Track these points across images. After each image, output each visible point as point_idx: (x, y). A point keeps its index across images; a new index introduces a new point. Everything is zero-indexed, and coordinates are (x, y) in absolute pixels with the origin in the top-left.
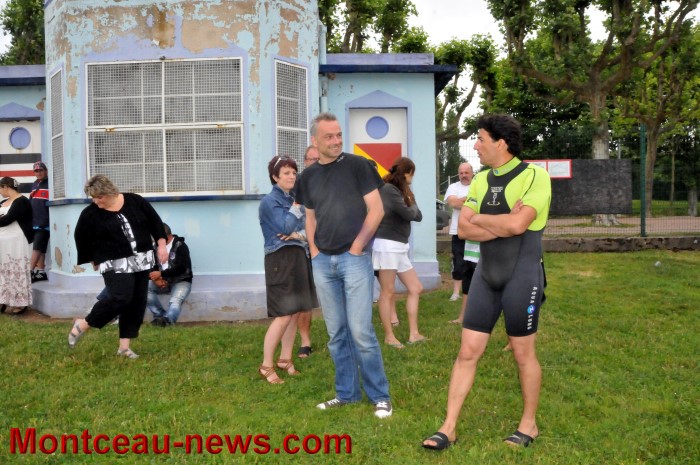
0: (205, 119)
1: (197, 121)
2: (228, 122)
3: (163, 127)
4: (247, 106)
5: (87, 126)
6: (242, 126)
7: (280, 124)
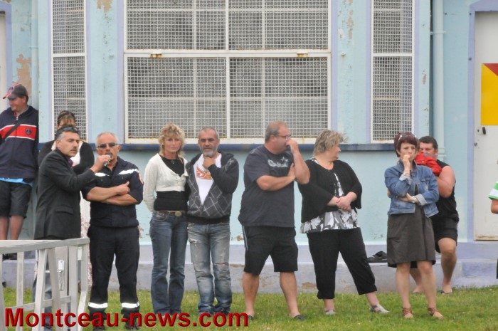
0: (281, 45)
1: (268, 47)
2: (312, 51)
3: (227, 54)
4: (336, 30)
5: (125, 50)
6: (329, 56)
7: (376, 51)
